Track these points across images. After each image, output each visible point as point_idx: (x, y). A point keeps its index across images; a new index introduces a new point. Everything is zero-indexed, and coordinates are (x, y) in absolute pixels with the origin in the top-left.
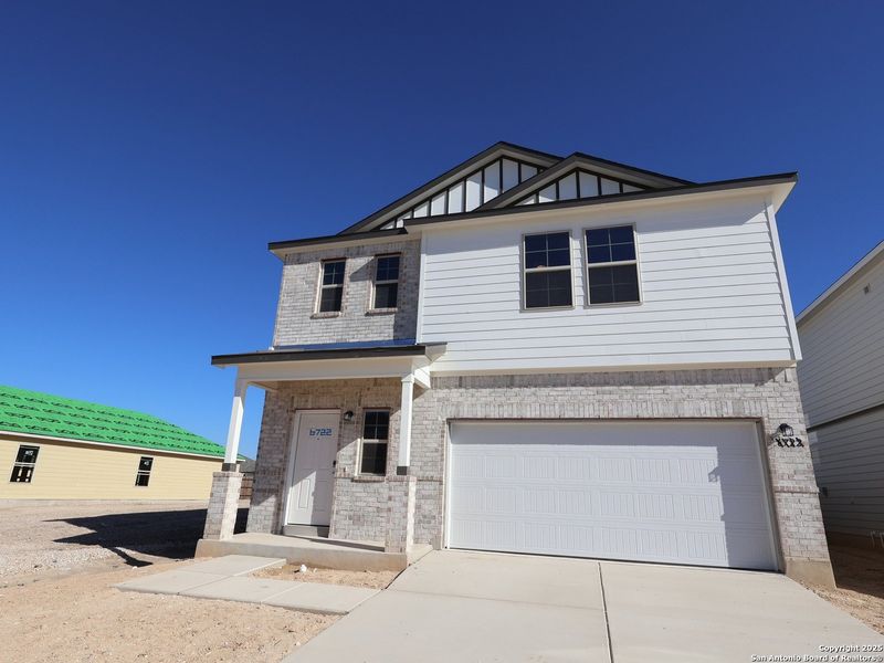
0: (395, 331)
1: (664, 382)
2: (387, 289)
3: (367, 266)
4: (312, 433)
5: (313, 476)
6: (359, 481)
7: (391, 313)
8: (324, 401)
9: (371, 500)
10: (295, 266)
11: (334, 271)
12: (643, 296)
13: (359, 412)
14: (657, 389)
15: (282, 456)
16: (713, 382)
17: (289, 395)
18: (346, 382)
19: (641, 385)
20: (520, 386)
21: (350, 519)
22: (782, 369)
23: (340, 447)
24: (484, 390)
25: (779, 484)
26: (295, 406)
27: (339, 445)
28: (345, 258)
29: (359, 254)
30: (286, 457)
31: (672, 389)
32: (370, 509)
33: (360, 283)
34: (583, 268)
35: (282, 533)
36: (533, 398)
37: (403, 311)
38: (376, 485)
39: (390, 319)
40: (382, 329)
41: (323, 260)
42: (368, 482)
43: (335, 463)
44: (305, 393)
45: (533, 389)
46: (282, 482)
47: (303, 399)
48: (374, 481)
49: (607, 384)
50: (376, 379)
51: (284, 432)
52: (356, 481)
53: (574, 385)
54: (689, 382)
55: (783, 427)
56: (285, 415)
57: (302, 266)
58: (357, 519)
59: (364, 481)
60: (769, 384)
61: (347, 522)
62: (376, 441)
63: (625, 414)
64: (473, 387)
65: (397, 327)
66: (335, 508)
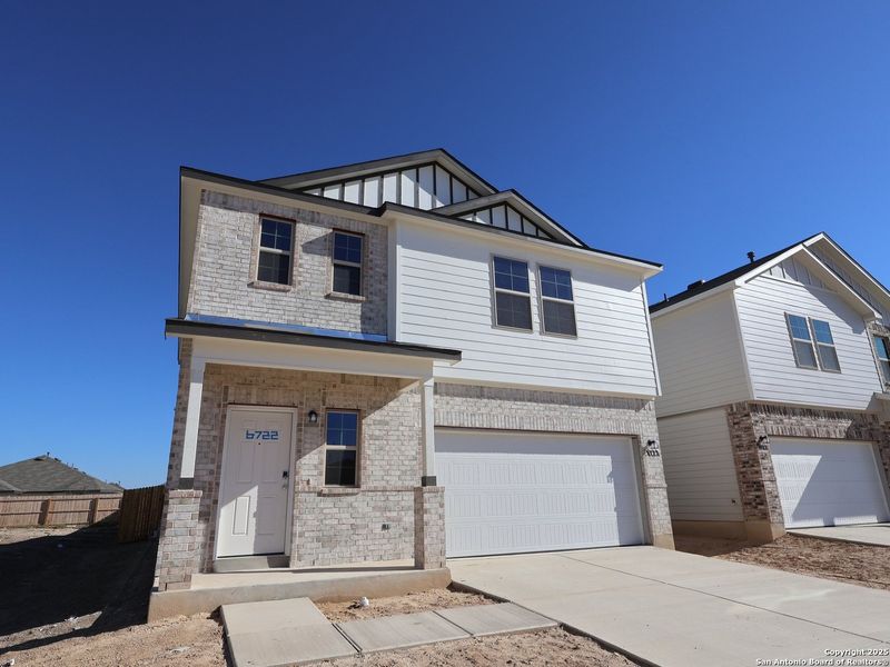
0: (363, 323)
1: (588, 404)
2: (347, 272)
3: (325, 238)
4: (249, 436)
5: (254, 492)
6: (329, 495)
7: (357, 301)
8: (274, 396)
9: (343, 516)
10: (221, 211)
11: (277, 232)
12: (579, 332)
13: (322, 412)
14: (583, 409)
15: (213, 467)
16: (615, 407)
17: (219, 384)
18: (305, 375)
19: (573, 405)
20: (488, 398)
21: (318, 540)
22: (648, 401)
23: (300, 454)
24: (457, 399)
25: (650, 482)
26: (231, 399)
27: (299, 451)
28: (295, 221)
29: (313, 220)
30: (219, 467)
31: (592, 409)
32: (344, 527)
33: (317, 257)
34: (538, 298)
35: (211, 570)
36: (500, 410)
37: (371, 302)
38: (350, 499)
39: (356, 309)
40: (346, 317)
41: (261, 215)
42: (339, 495)
43: (285, 474)
44: (247, 383)
45: (499, 401)
46: (216, 502)
47: (244, 392)
48: (347, 494)
49: (552, 402)
50: (343, 375)
51: (214, 433)
52: (324, 495)
53: (530, 401)
54: (601, 406)
55: (650, 443)
56: (216, 410)
57: (232, 213)
58: (327, 540)
59: (335, 495)
60: (642, 411)
61: (315, 544)
62: (343, 447)
63: (566, 428)
64: (447, 395)
65: (365, 319)
66: (298, 529)
